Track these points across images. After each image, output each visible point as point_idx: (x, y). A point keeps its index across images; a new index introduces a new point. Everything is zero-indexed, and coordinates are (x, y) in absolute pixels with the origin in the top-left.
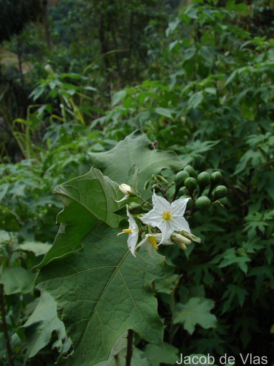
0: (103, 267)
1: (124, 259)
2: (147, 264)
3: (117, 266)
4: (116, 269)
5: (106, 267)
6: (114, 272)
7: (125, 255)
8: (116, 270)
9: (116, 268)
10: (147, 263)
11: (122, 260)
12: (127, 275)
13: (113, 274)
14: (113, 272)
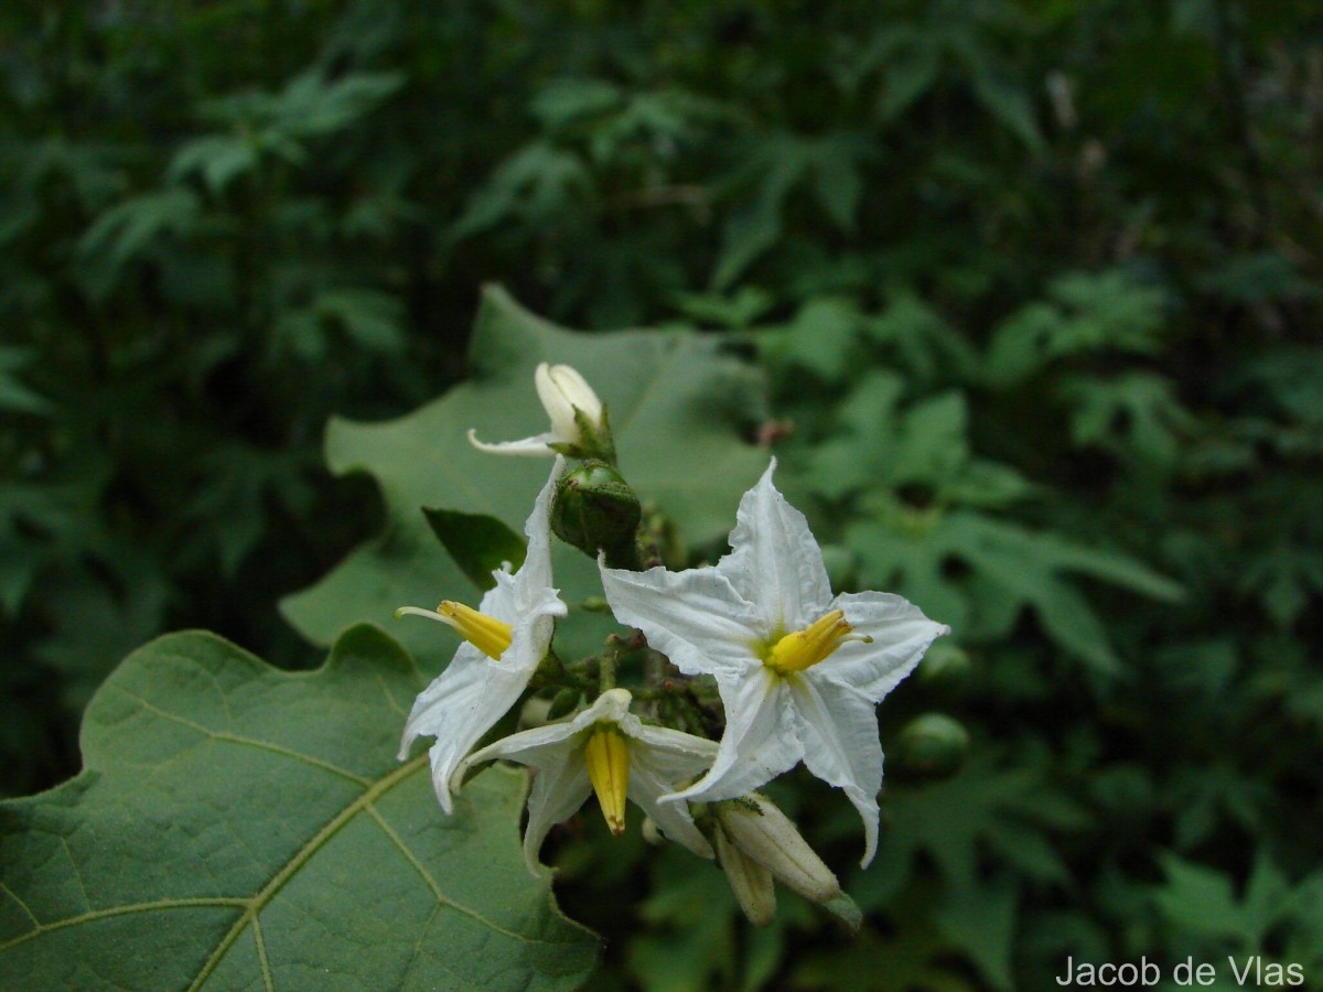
0: (166, 902)
1: (311, 855)
2: (442, 904)
3: (254, 902)
4: (244, 919)
5: (182, 901)
6: (229, 937)
7: (320, 837)
8: (239, 924)
9: (241, 909)
10: (441, 897)
11: (295, 862)
12: (297, 961)
13: (217, 953)
14: (224, 934)
